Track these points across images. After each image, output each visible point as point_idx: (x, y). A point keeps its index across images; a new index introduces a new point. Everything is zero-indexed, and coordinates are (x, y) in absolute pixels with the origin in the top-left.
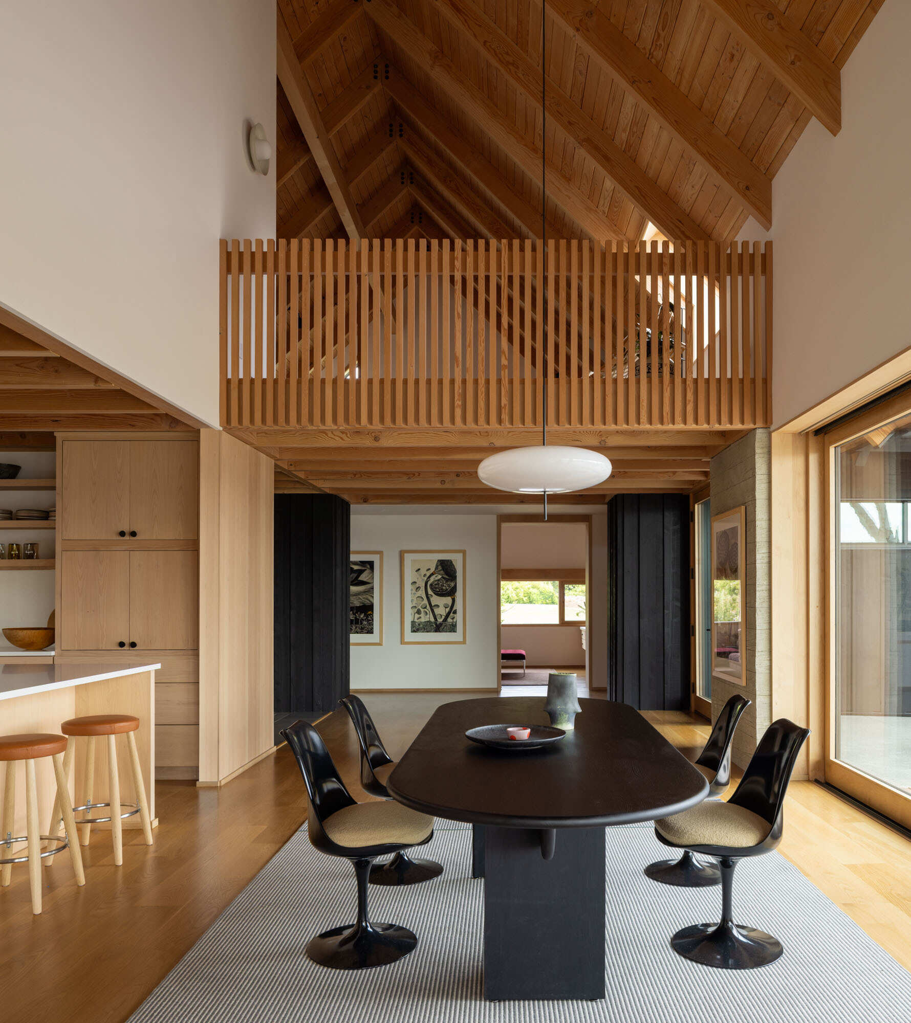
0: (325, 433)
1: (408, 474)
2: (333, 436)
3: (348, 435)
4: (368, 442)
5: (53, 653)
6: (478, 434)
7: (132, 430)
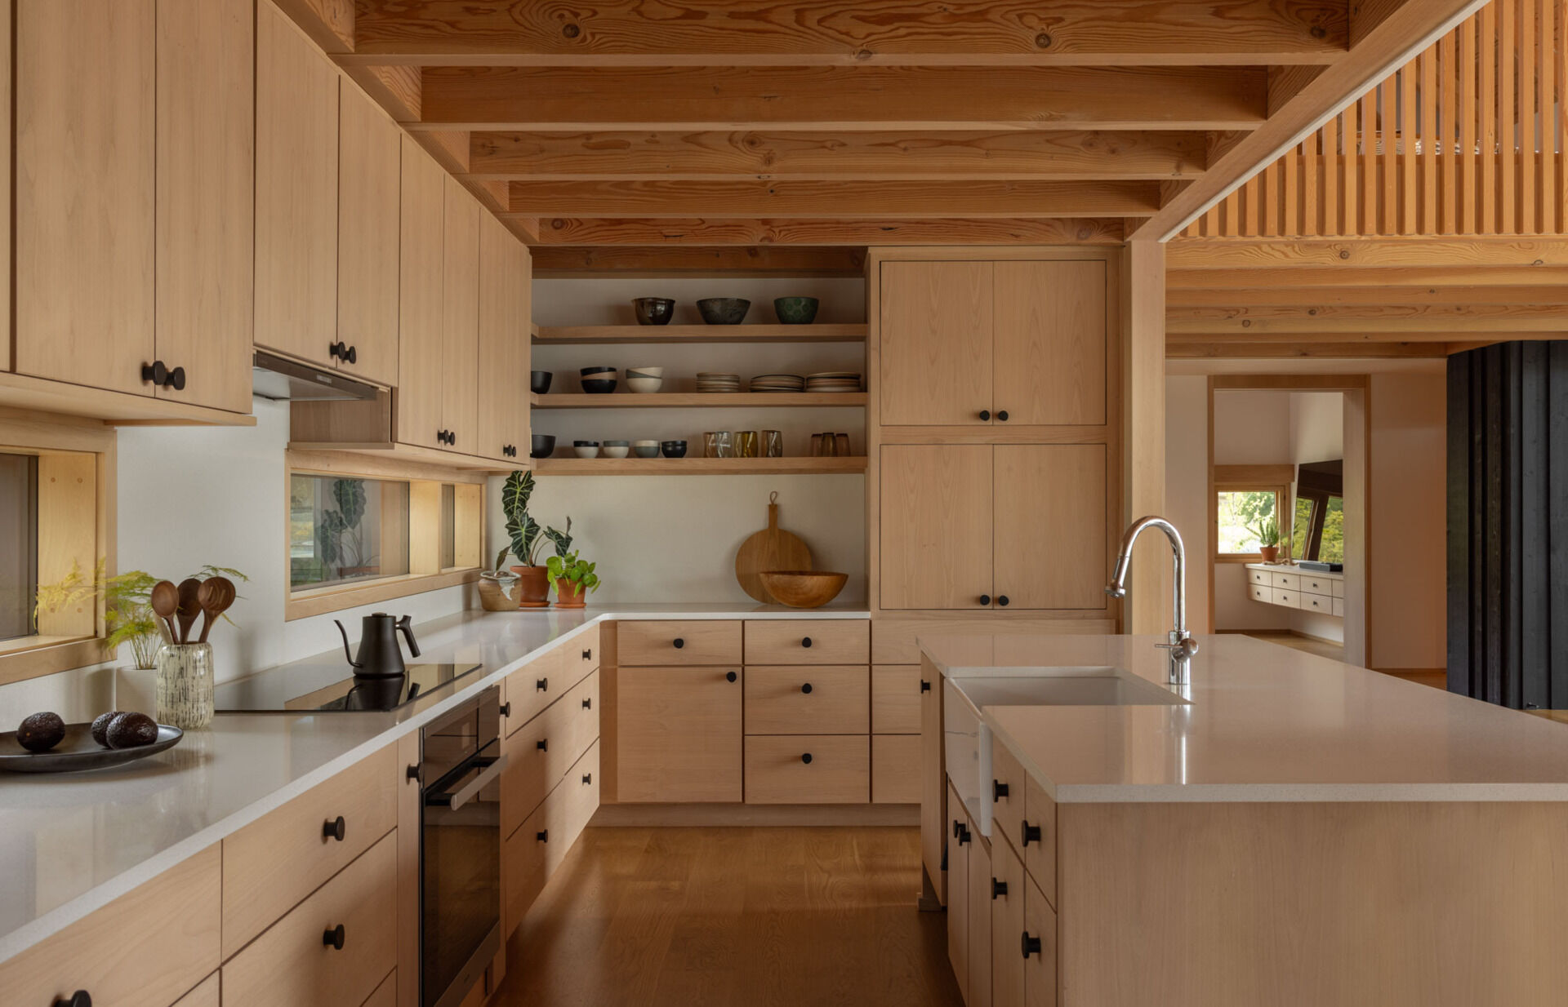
0: (1257, 246)
1: (1227, 311)
2: (1271, 252)
3: (1297, 249)
4: (1330, 260)
5: (868, 615)
6: (1515, 245)
7: (1016, 243)
